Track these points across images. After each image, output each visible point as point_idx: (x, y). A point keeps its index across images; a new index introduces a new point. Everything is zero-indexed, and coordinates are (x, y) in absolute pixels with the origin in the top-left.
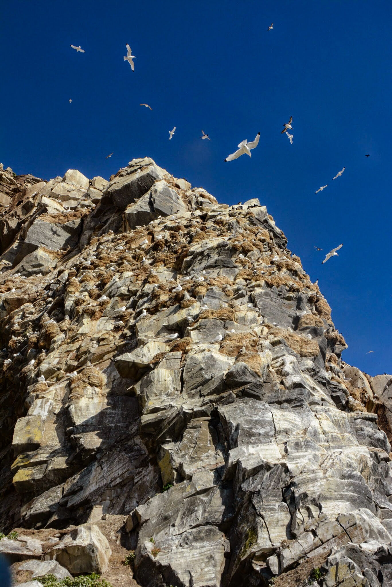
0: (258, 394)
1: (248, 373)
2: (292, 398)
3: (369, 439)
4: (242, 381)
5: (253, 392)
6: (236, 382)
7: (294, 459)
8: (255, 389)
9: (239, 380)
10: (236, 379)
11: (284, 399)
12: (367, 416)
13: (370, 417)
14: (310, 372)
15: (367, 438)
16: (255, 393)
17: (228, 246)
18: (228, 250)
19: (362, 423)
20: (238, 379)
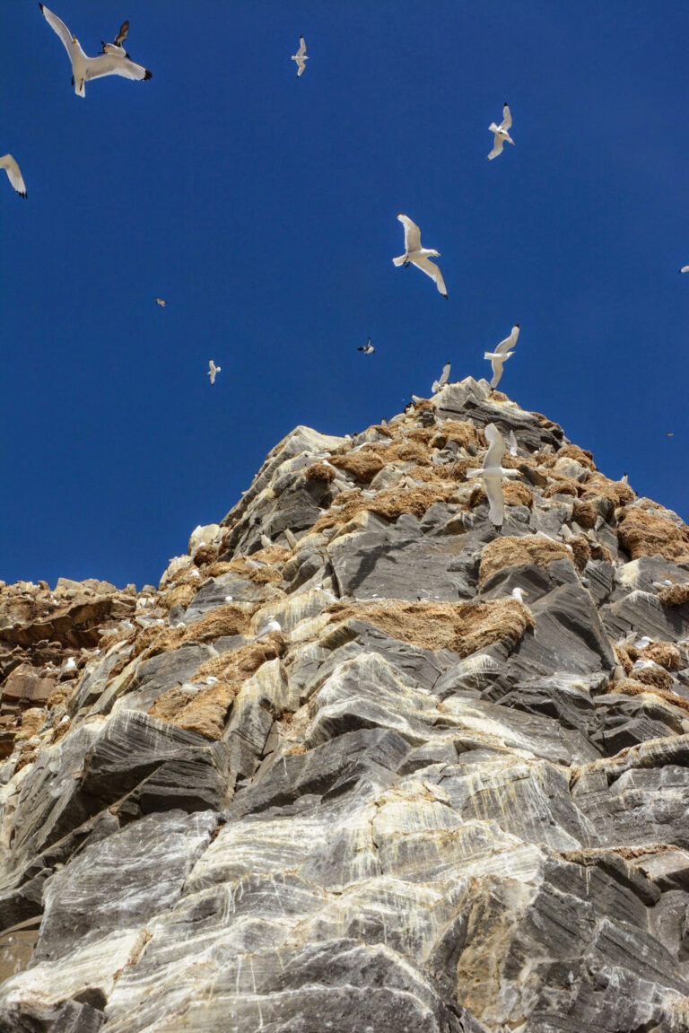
0: (194, 792)
1: (158, 739)
2: (326, 771)
3: (668, 828)
4: (133, 766)
5: (171, 791)
6: (113, 775)
7: (158, 964)
8: (177, 778)
9: (122, 768)
10: (110, 768)
11: (298, 782)
12: (659, 750)
13: (672, 748)
14: (481, 689)
15: (656, 827)
16: (181, 791)
17: (298, 481)
18: (299, 488)
19: (638, 781)
20: (119, 765)
